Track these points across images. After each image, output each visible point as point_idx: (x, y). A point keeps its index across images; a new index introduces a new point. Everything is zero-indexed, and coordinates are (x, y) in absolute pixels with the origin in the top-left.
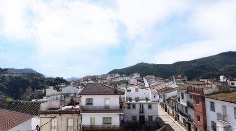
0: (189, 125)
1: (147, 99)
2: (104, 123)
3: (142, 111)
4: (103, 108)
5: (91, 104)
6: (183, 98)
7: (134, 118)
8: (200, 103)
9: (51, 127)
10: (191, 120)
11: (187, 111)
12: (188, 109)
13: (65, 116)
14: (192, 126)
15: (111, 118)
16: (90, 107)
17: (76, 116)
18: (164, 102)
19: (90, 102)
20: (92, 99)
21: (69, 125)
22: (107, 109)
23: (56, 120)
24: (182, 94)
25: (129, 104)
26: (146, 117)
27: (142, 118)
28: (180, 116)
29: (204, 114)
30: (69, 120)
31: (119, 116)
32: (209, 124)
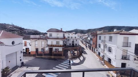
0: (90, 47)
1: (75, 37)
2: (57, 44)
3: (73, 42)
4: (56, 38)
5: (52, 36)
6: (89, 37)
7: (70, 44)
8: (95, 37)
9: (35, 45)
10: (91, 45)
11: (90, 42)
12: (91, 41)
13: (41, 41)
14: (91, 47)
15: (59, 42)
16: (51, 37)
17: (45, 41)
18: (82, 40)
19: (51, 35)
20: (52, 34)
21: (43, 44)
22: (57, 38)
23: (37, 42)
24: (89, 35)
25: (68, 39)
26: (75, 44)
27: (73, 44)
28: (87, 44)
29: (96, 41)
30: (43, 42)
31: (62, 41)
32: (98, 44)
